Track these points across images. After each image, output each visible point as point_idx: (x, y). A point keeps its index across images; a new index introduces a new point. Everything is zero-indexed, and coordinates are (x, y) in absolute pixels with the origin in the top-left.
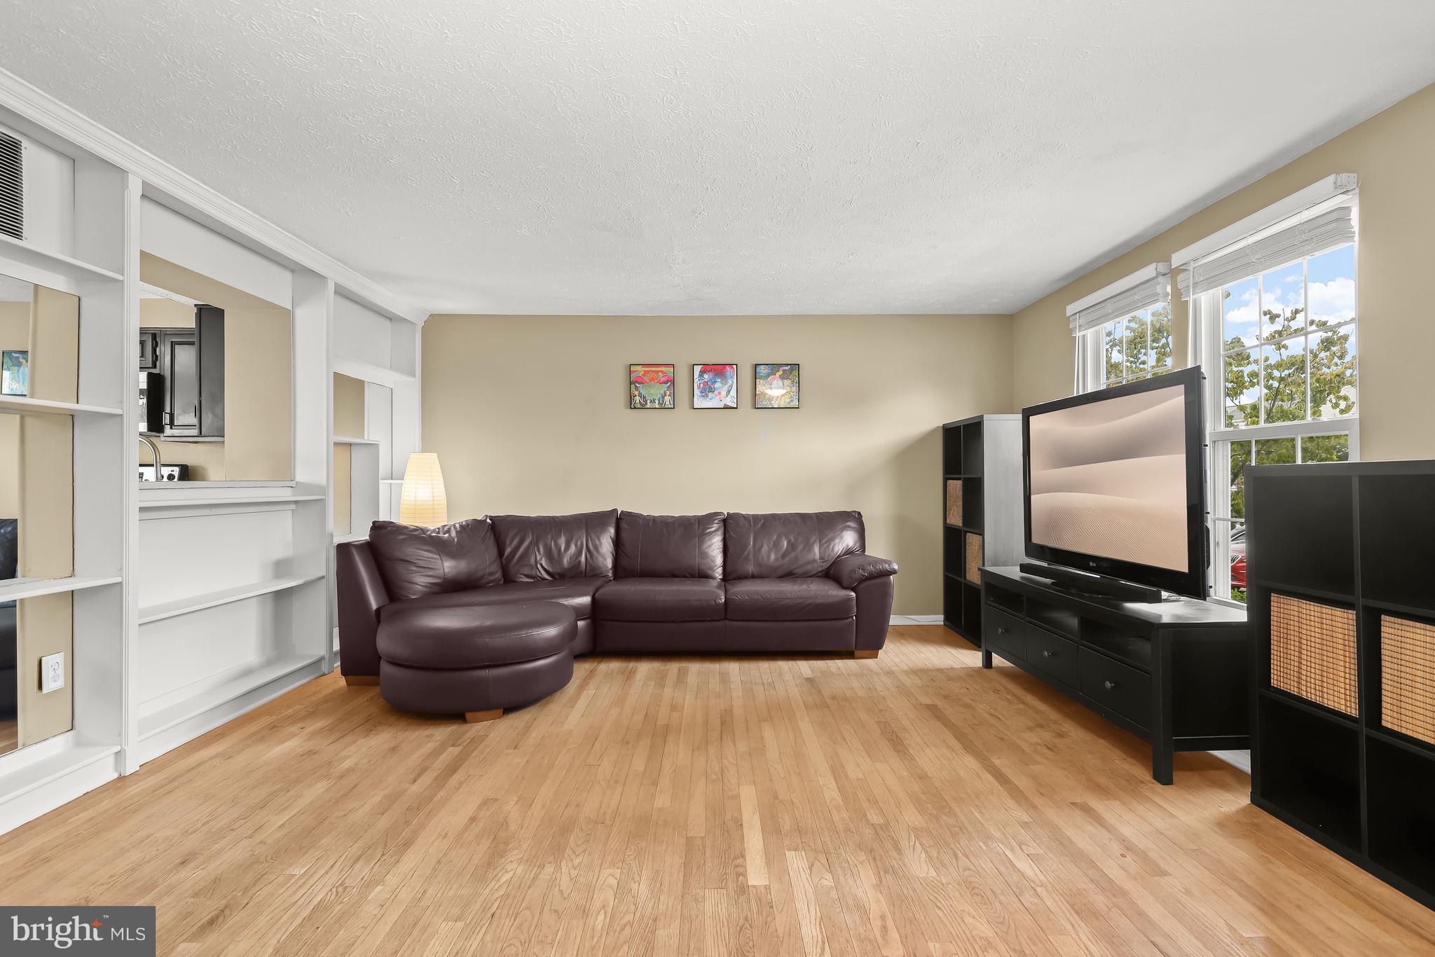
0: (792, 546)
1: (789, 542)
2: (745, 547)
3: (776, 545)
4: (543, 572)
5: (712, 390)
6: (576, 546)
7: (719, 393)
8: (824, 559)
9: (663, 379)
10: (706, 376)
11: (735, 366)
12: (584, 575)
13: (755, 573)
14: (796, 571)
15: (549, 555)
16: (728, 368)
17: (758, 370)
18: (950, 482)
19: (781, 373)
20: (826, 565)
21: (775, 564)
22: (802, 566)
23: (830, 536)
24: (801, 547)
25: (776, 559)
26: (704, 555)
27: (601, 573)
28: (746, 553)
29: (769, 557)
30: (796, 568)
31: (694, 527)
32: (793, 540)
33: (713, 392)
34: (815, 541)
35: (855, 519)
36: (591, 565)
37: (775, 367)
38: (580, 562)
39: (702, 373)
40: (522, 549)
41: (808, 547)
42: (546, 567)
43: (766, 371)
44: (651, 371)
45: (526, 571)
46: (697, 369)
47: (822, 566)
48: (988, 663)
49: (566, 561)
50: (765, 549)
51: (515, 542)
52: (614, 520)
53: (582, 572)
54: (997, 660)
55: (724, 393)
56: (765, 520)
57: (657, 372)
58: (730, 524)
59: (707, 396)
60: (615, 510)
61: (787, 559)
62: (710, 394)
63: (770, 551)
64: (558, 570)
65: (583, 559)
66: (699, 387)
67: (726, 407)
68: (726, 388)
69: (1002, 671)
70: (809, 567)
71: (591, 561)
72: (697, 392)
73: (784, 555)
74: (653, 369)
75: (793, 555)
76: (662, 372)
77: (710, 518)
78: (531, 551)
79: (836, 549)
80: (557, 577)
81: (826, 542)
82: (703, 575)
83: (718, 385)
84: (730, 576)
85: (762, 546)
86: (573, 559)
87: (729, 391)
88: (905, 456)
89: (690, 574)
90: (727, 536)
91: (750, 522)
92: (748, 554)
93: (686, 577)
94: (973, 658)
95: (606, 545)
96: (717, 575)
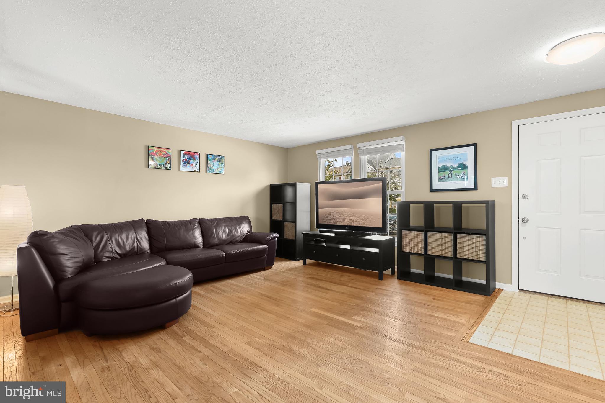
0: (231, 231)
1: (229, 229)
2: (212, 233)
3: (224, 231)
4: (116, 254)
5: (189, 163)
6: (131, 238)
7: (192, 165)
8: (242, 235)
9: (166, 155)
10: (186, 156)
11: (199, 154)
12: (136, 253)
13: (218, 243)
14: (233, 241)
15: (118, 245)
16: (196, 154)
17: (208, 156)
18: (273, 205)
19: (217, 159)
20: (243, 238)
21: (226, 238)
22: (235, 239)
23: (243, 226)
24: (234, 231)
25: (226, 237)
26: (195, 237)
27: (145, 251)
28: (213, 235)
29: (223, 236)
30: (233, 240)
31: (188, 225)
32: (230, 229)
33: (189, 164)
34: (238, 228)
35: (246, 219)
36: (140, 248)
37: (215, 156)
38: (134, 247)
39: (184, 155)
40: (103, 243)
41: (236, 231)
42: (118, 252)
43: (212, 157)
44: (160, 151)
45: (107, 254)
46: (182, 153)
47: (242, 238)
48: (305, 263)
49: (128, 248)
50: (221, 233)
51: (98, 239)
52: (144, 225)
53: (136, 251)
54: (308, 261)
55: (194, 165)
56: (217, 221)
57: (163, 151)
58: (201, 222)
59: (186, 165)
60: (142, 220)
61: (230, 236)
62: (188, 165)
63: (223, 234)
64: (124, 252)
65: (135, 245)
66: (183, 161)
67: (195, 171)
68: (195, 163)
69: (312, 265)
70: (238, 239)
71: (140, 246)
72: (182, 163)
73: (228, 235)
74: (161, 150)
75: (232, 234)
76: (165, 152)
77: (191, 222)
78: (108, 243)
79: (245, 231)
80: (123, 256)
81: (242, 229)
82: (196, 246)
83: (191, 161)
84: (207, 244)
85: (219, 232)
86: (131, 246)
87: (196, 164)
88: (259, 195)
89: (190, 247)
90: (202, 229)
91: (211, 222)
92: (214, 236)
93: (189, 248)
94: (299, 263)
95: (143, 235)
96: (201, 246)
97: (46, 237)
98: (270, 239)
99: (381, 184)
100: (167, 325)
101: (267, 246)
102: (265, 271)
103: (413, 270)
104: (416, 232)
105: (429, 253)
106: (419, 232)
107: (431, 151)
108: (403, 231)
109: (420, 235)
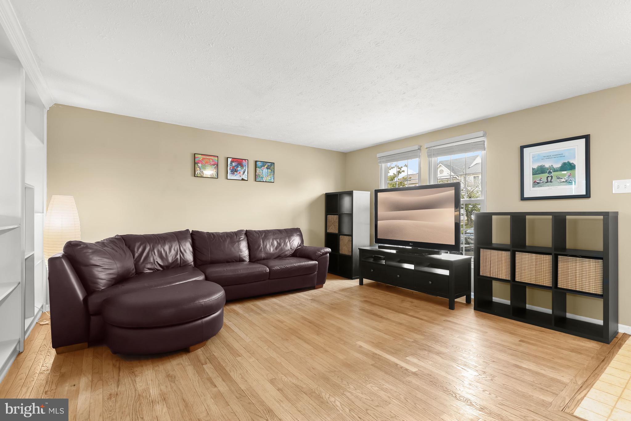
0: (279, 244)
1: (277, 242)
2: (259, 246)
3: (272, 244)
4: (158, 266)
5: (236, 171)
6: (174, 250)
7: (240, 173)
8: (292, 249)
9: (212, 163)
10: (234, 164)
11: (247, 161)
12: (179, 265)
13: (265, 257)
14: (281, 255)
15: (161, 256)
16: (244, 161)
17: (257, 163)
18: (328, 216)
19: (267, 166)
20: (293, 252)
21: (273, 252)
22: (284, 253)
23: (293, 239)
24: (283, 244)
25: (273, 250)
26: (240, 251)
27: (189, 264)
28: (260, 248)
29: (270, 249)
30: (282, 254)
31: (233, 237)
32: (279, 242)
33: (237, 172)
34: (288, 242)
35: (297, 231)
36: (183, 260)
37: (264, 163)
38: (177, 258)
39: (232, 162)
40: (145, 254)
41: (285, 244)
42: (160, 264)
43: (261, 164)
44: (206, 158)
45: (149, 266)
46: (230, 160)
47: (291, 252)
48: (361, 283)
49: (170, 260)
50: (268, 246)
51: (140, 250)
52: (190, 236)
53: (178, 264)
54: (366, 281)
55: (242, 173)
56: (265, 233)
57: (210, 159)
58: (248, 234)
59: (234, 173)
60: (188, 230)
61: (278, 250)
62: (235, 173)
63: (270, 247)
64: (166, 264)
65: (178, 257)
66: (230, 169)
67: (243, 180)
68: (243, 170)
69: (369, 285)
70: (287, 253)
71: (183, 258)
72: (229, 171)
73: (276, 248)
74: (207, 157)
75: (280, 248)
76: (212, 159)
77: (238, 234)
78: (150, 255)
79: (296, 244)
80: (165, 268)
81: (292, 242)
82: (241, 260)
83: (239, 169)
84: (253, 259)
85: (267, 245)
86: (174, 257)
87: (244, 172)
88: (312, 205)
89: (236, 260)
90: (249, 241)
91: (259, 234)
92: (261, 249)
93: (234, 262)
94: (355, 283)
95: (188, 247)
96: (247, 260)
97: (79, 247)
98: (321, 254)
99: (454, 191)
100: (191, 348)
101: (317, 262)
102: (315, 290)
103: (495, 299)
104: (500, 252)
105: (517, 279)
106: (504, 252)
107: (522, 148)
108: (481, 250)
109: (505, 256)
